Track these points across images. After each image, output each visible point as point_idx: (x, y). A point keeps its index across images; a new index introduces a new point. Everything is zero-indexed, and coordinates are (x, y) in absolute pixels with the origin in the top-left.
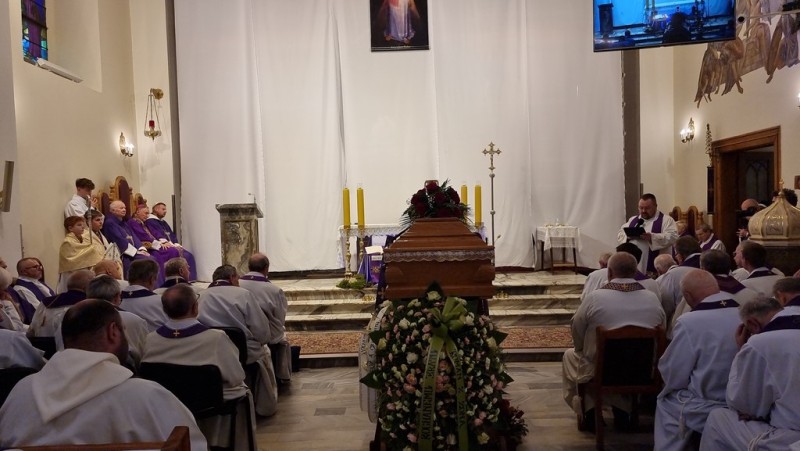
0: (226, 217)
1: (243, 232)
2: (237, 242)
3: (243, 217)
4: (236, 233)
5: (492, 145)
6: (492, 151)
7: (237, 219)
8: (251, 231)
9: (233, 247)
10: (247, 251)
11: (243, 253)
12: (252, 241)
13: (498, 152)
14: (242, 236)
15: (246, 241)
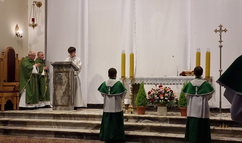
0: (56, 69)
1: (65, 79)
2: (61, 84)
3: (65, 70)
4: (61, 79)
5: (221, 26)
6: (221, 30)
7: (62, 70)
8: (69, 78)
9: (59, 87)
10: (66, 89)
11: (64, 90)
12: (69, 84)
13: (225, 31)
14: (64, 81)
15: (66, 84)
